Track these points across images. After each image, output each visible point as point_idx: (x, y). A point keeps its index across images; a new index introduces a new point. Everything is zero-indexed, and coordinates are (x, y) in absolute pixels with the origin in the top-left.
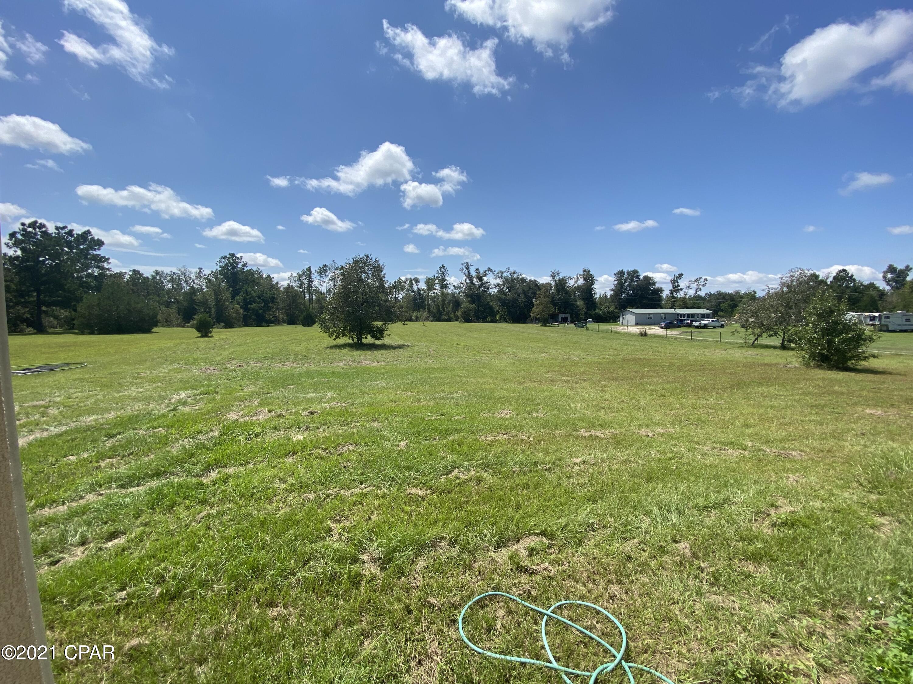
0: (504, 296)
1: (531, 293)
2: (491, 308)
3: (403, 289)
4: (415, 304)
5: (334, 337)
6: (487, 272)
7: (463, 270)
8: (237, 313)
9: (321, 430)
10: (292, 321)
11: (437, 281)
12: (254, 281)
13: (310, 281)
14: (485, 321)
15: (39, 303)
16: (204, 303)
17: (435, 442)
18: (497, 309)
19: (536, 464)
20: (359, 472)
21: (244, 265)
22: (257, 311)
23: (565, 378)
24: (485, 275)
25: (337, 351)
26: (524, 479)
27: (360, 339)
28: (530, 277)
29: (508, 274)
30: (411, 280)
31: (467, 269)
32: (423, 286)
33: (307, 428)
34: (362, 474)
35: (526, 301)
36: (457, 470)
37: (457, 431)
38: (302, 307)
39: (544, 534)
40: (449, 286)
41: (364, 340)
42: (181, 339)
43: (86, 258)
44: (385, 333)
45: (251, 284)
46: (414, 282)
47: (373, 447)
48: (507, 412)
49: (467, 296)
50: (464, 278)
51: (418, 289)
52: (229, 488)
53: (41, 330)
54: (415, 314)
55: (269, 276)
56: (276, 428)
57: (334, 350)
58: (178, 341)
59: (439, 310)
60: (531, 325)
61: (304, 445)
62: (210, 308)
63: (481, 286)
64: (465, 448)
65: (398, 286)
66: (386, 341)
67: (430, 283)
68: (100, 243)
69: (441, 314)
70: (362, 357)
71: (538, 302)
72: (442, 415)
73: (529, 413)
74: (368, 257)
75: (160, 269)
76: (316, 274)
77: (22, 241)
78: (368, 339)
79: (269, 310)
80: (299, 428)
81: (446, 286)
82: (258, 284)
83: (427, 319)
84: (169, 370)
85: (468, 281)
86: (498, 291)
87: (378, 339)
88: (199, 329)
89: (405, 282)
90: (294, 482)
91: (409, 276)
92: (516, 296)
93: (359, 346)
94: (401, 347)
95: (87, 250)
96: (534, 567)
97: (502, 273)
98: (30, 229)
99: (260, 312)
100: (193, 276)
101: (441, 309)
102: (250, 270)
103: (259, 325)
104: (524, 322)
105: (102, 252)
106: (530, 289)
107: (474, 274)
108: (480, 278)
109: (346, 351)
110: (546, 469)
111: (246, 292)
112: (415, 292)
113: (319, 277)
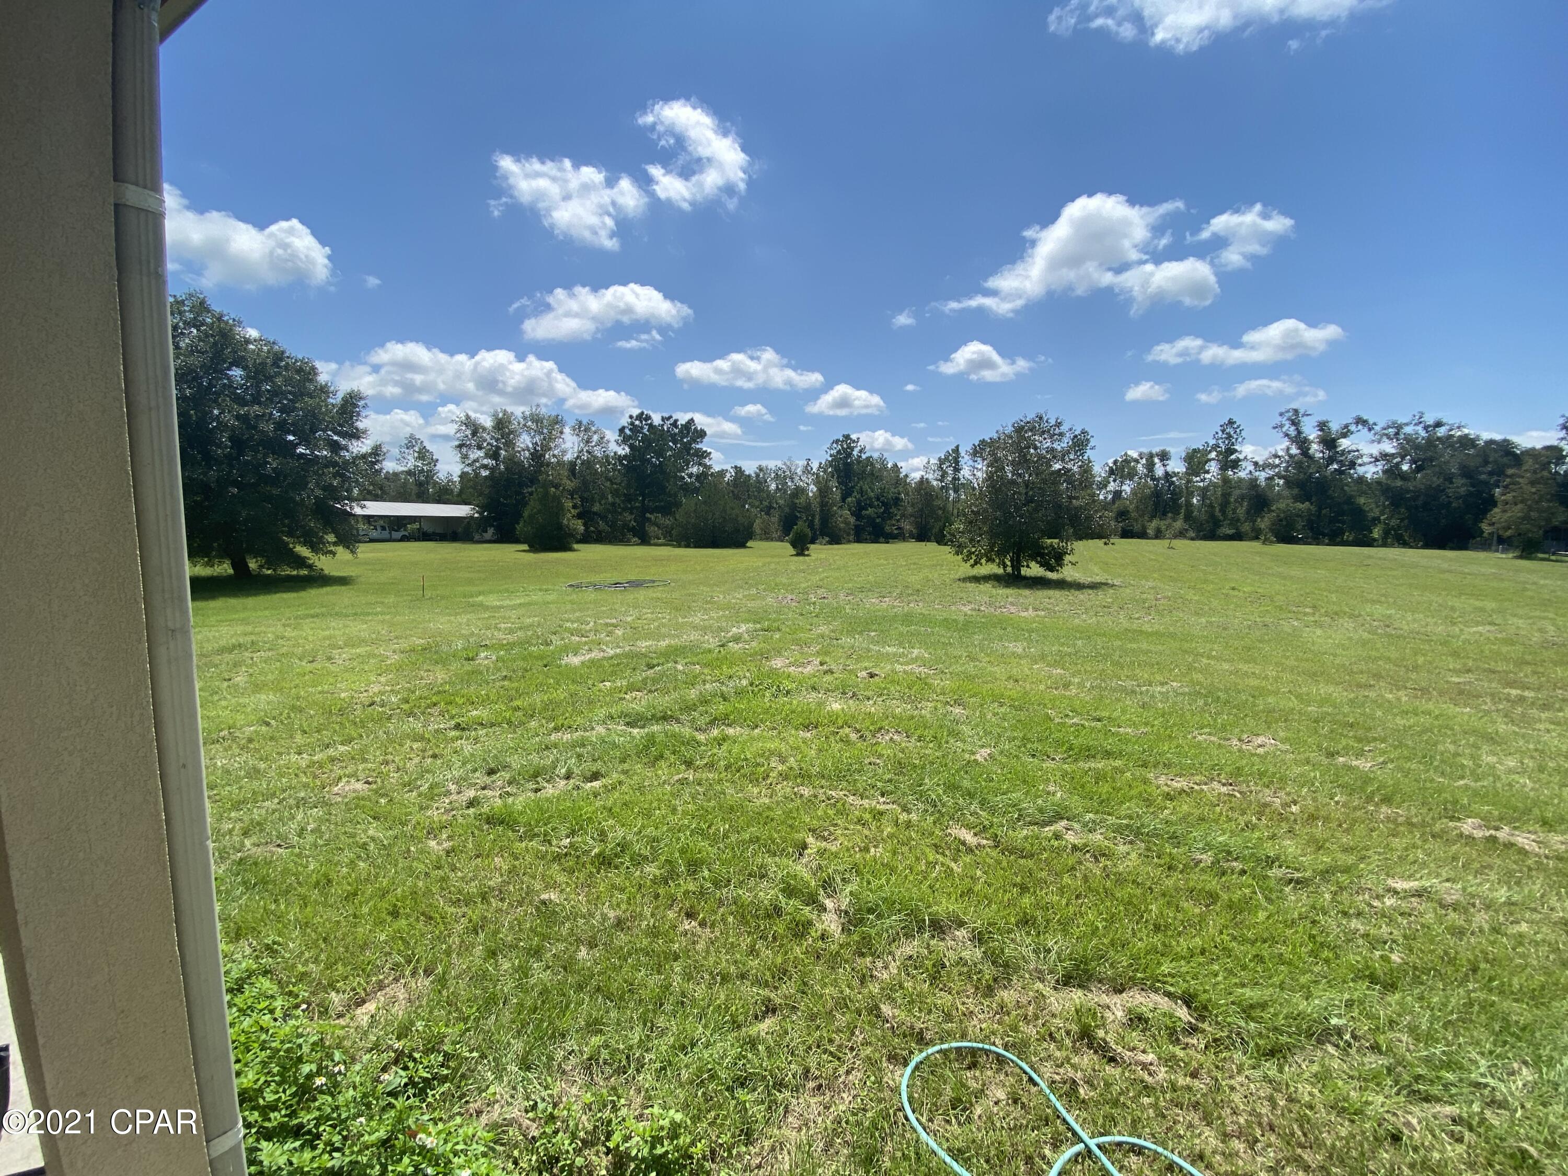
0: (1399, 483)
1: (1491, 474)
2: (1358, 513)
3: (1131, 475)
4: (1156, 504)
5: (972, 561)
6: (1353, 428)
7: (1282, 426)
8: (847, 523)
9: (871, 702)
10: (922, 536)
11: (1213, 455)
12: (873, 474)
13: (957, 470)
14: (1335, 539)
15: (645, 510)
16: (808, 507)
17: (1048, 764)
18: (1376, 512)
19: (1270, 862)
20: (887, 777)
21: (861, 451)
22: (874, 519)
23: (1514, 692)
24: (1346, 433)
25: (971, 586)
26: (1213, 884)
27: (1017, 566)
28: (1486, 434)
29: (1419, 428)
30: (1151, 456)
31: (1295, 423)
32: (1177, 466)
33: (854, 695)
34: (890, 781)
35: (1470, 494)
36: (1064, 823)
37: (1108, 754)
38: (940, 512)
39: (1188, 1000)
40: (1244, 464)
41: (1024, 571)
42: (773, 556)
43: (689, 454)
44: (1067, 558)
45: (869, 480)
46: (1156, 460)
47: (931, 745)
48: (1264, 742)
49: (1289, 483)
50: (1286, 443)
51: (1167, 473)
52: (722, 752)
53: (645, 540)
54: (1155, 523)
55: (896, 465)
56: (814, 688)
57: (968, 584)
58: (769, 560)
59: (1212, 516)
60: (1482, 555)
61: (833, 719)
62: (813, 516)
63: (1331, 460)
64: (1105, 788)
65: (1122, 469)
66: (1068, 573)
67: (1195, 461)
68: (702, 434)
69: (1217, 524)
70: (1010, 599)
71: (1509, 497)
72: (1099, 720)
73: (1331, 755)
74: (1041, 418)
75: (764, 464)
76: (967, 457)
77: (630, 437)
78: (1034, 569)
79: (891, 518)
80: (844, 693)
81: (1235, 464)
82: (879, 478)
83: (1181, 534)
84: (744, 596)
85: (1294, 451)
86: (1385, 472)
87: (1052, 570)
88: (794, 545)
89: (1137, 461)
90: (795, 765)
91: (1145, 450)
92: (1436, 481)
93: (1014, 580)
94: (1094, 586)
95: (690, 443)
96: (1120, 1050)
97: (1399, 428)
98: (637, 423)
99: (878, 520)
100: (799, 471)
101: (1218, 513)
102: (868, 458)
103: (875, 541)
104: (1461, 545)
105: (704, 446)
106: (1486, 462)
107: (1313, 434)
108: (1329, 442)
109: (987, 587)
110: (1291, 881)
111: (861, 492)
112: (1158, 480)
113: (971, 463)
